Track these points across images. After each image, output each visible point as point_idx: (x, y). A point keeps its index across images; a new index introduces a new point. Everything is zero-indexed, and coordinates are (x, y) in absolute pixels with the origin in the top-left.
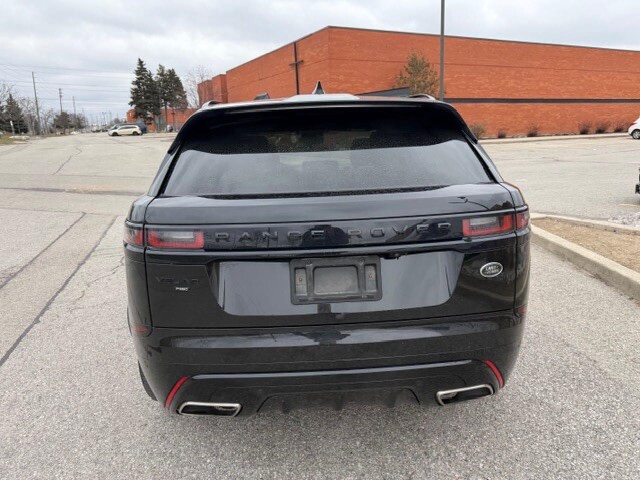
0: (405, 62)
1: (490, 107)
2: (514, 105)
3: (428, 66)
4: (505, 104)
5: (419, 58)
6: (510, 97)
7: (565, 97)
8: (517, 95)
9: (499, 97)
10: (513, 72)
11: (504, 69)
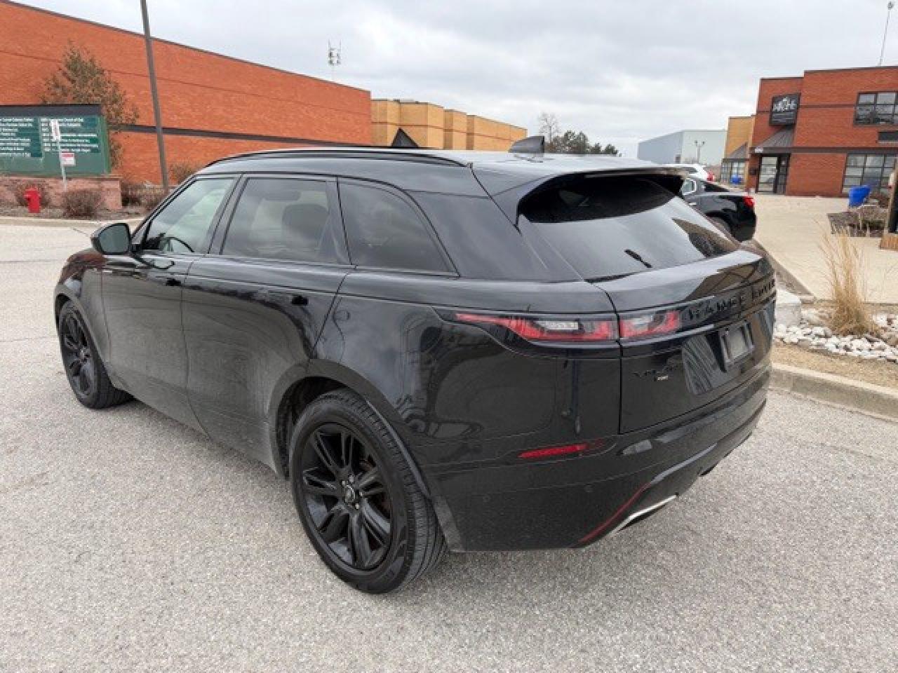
0: (60, 62)
1: (198, 141)
2: (227, 141)
3: (102, 72)
4: (217, 139)
5: (85, 58)
6: (221, 130)
7: (285, 135)
8: (229, 127)
9: (206, 128)
10: (220, 95)
11: (208, 90)
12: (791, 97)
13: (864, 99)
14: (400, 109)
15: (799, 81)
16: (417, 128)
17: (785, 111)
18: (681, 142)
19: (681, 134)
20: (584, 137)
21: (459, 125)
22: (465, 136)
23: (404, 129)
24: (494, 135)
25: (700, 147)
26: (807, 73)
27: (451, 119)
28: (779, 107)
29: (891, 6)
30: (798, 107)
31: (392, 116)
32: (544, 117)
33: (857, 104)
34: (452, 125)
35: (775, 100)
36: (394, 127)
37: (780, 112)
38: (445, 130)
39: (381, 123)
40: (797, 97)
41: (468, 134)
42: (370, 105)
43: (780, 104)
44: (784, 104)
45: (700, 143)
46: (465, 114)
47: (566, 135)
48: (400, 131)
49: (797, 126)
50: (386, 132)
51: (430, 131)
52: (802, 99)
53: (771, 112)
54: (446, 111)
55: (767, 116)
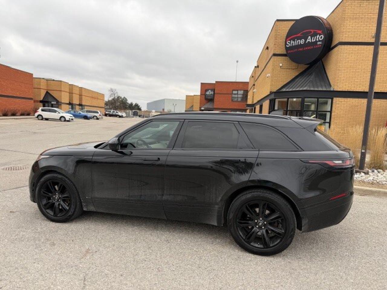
12: (211, 90)
13: (235, 92)
14: (47, 82)
15: (214, 85)
16: (56, 92)
17: (210, 95)
18: (164, 103)
19: (164, 100)
20: (126, 99)
21: (76, 91)
22: (78, 96)
23: (49, 91)
24: (91, 96)
25: (175, 106)
26: (216, 82)
27: (72, 89)
28: (208, 93)
29: (237, 62)
30: (214, 94)
31: (43, 85)
32: (111, 90)
33: (232, 94)
34: (72, 91)
35: (206, 91)
36: (44, 90)
37: (208, 95)
38: (70, 93)
39: (37, 88)
40: (214, 90)
41: (80, 95)
42: (33, 80)
43: (208, 92)
44: (209, 93)
45: (175, 105)
46: (78, 86)
47: (118, 98)
48: (47, 92)
49: (215, 100)
50: (40, 92)
51: (63, 93)
52: (215, 91)
53: (205, 95)
54: (70, 85)
55: (204, 96)
